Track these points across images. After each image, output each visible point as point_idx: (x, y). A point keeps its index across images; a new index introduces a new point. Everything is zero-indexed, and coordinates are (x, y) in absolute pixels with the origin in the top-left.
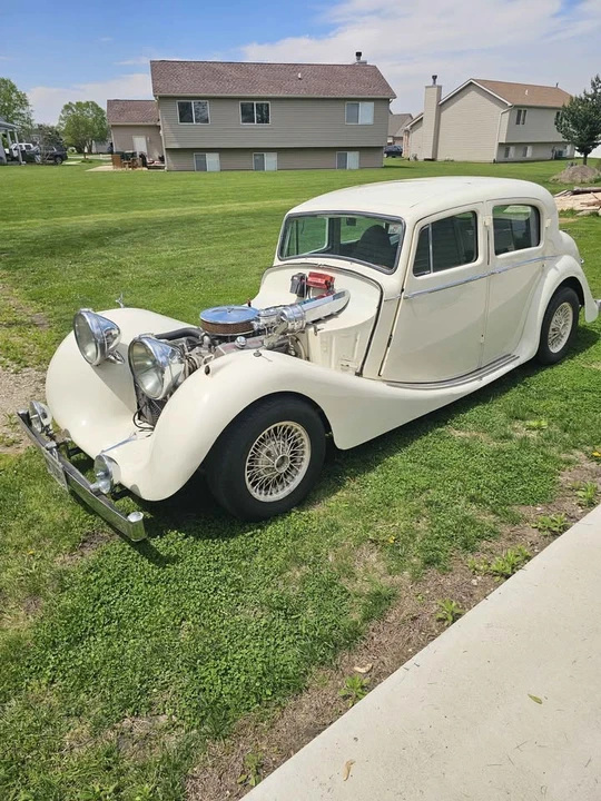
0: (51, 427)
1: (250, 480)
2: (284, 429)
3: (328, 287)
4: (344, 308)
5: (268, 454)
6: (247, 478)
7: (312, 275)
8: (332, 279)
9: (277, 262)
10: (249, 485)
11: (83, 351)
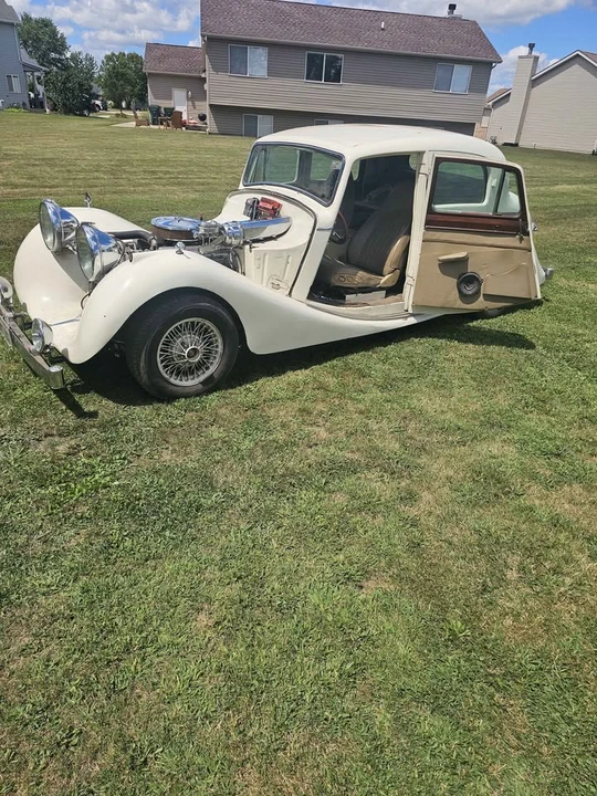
0: (11, 301)
1: (162, 362)
2: (202, 326)
3: (275, 212)
4: (285, 232)
5: (183, 344)
6: (159, 360)
7: (264, 200)
8: (279, 205)
9: (241, 187)
10: (160, 366)
11: (45, 237)
